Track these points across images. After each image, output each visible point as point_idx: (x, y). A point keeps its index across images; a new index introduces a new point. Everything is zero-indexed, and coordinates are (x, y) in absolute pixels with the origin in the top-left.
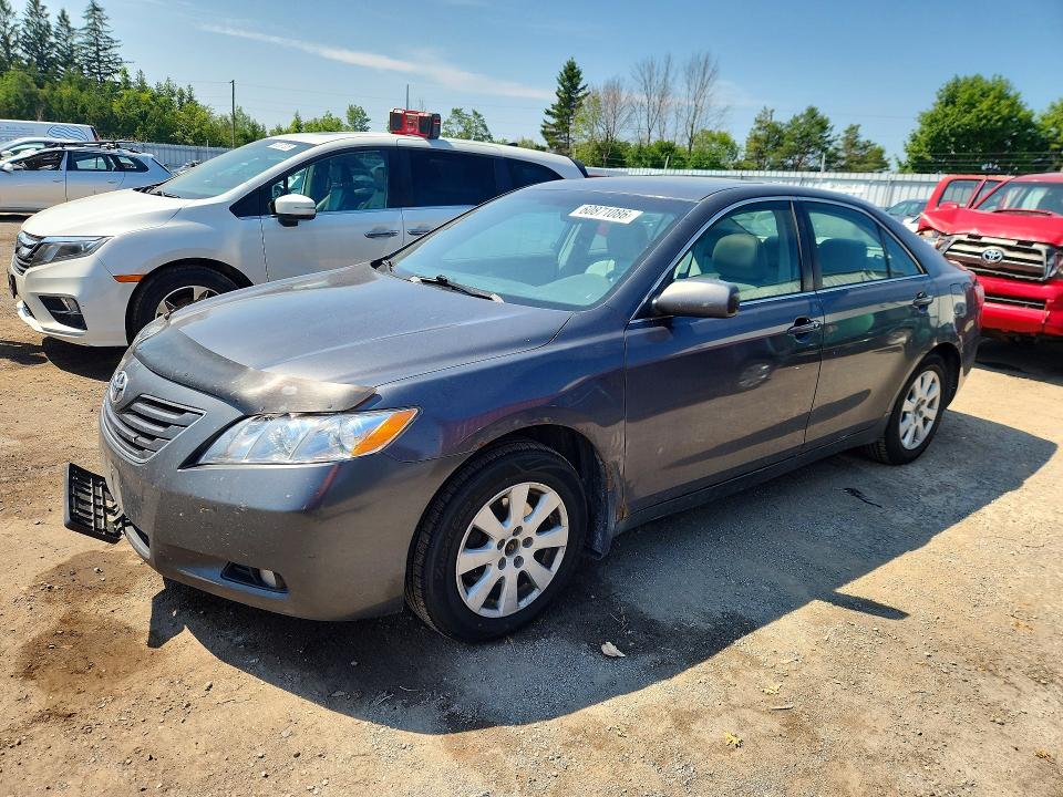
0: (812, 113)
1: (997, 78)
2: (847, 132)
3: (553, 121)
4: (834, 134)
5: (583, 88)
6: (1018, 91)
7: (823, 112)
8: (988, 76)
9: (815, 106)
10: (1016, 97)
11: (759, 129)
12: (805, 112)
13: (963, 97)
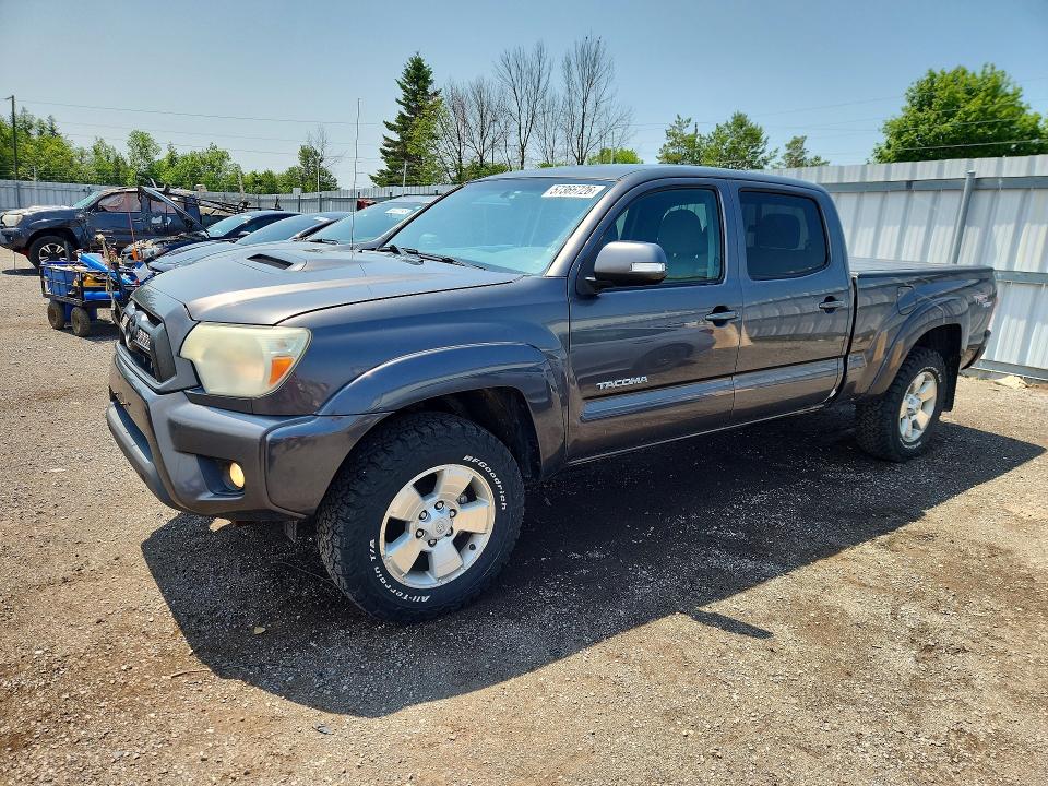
0: (740, 121)
1: (988, 70)
2: (789, 147)
3: (395, 137)
4: (769, 148)
5: (436, 94)
6: (1018, 86)
7: (754, 120)
8: (975, 69)
9: (741, 112)
10: (1016, 95)
11: (672, 145)
12: (730, 122)
13: (942, 96)
